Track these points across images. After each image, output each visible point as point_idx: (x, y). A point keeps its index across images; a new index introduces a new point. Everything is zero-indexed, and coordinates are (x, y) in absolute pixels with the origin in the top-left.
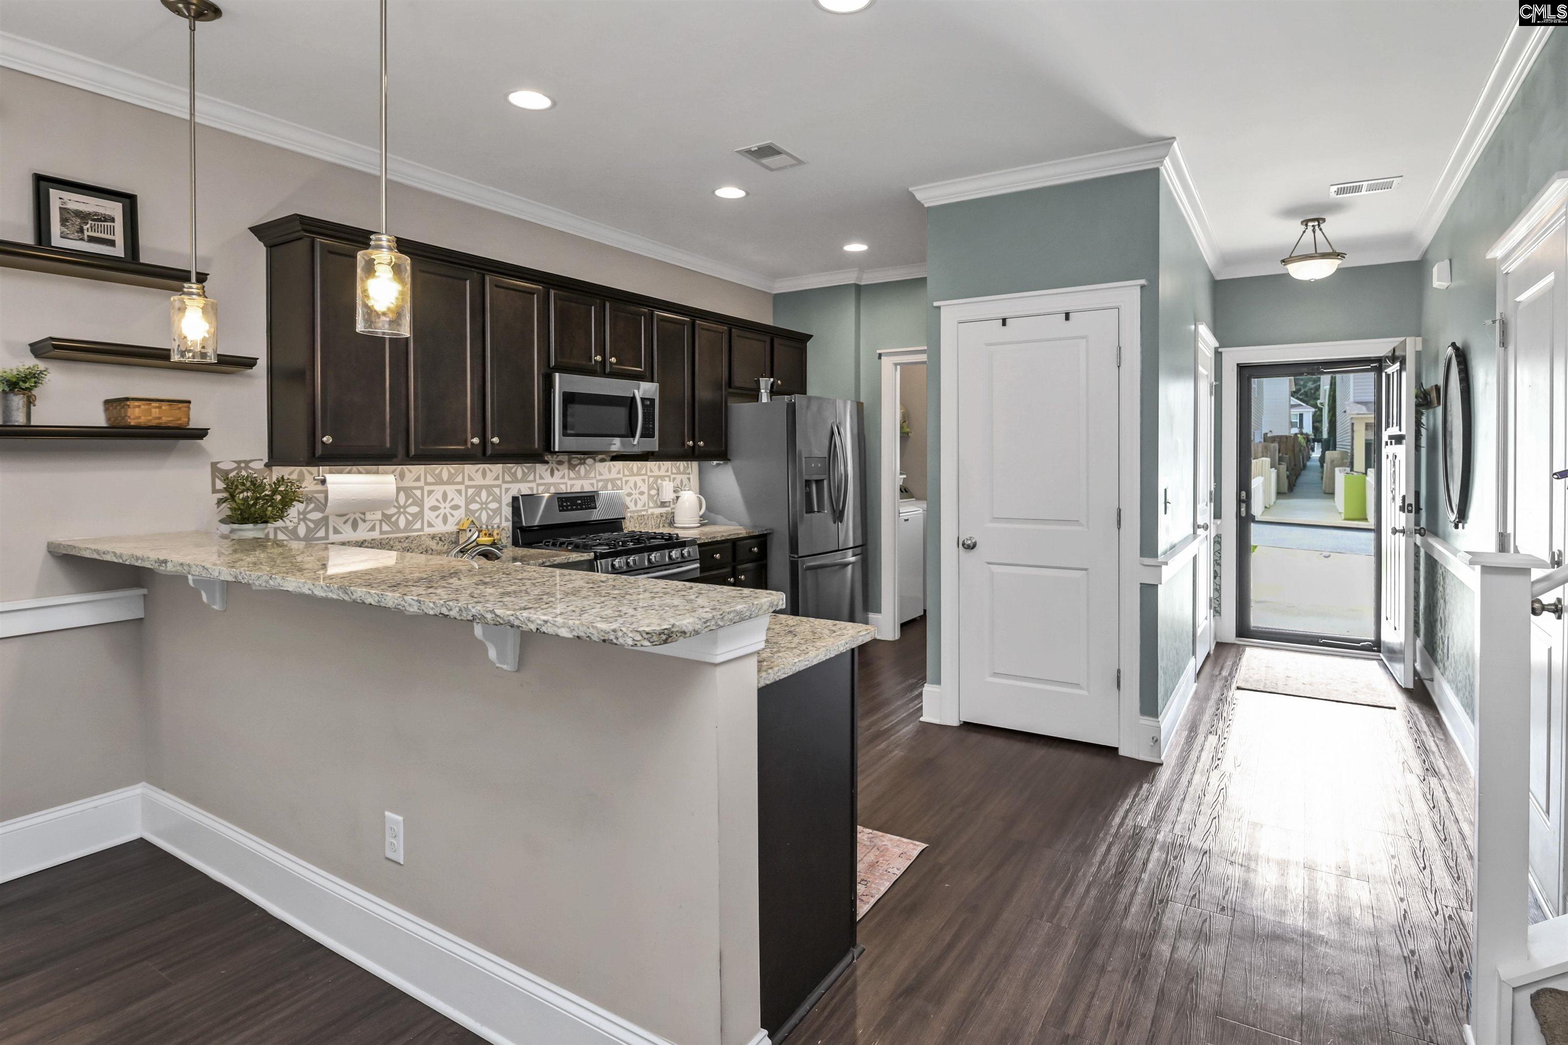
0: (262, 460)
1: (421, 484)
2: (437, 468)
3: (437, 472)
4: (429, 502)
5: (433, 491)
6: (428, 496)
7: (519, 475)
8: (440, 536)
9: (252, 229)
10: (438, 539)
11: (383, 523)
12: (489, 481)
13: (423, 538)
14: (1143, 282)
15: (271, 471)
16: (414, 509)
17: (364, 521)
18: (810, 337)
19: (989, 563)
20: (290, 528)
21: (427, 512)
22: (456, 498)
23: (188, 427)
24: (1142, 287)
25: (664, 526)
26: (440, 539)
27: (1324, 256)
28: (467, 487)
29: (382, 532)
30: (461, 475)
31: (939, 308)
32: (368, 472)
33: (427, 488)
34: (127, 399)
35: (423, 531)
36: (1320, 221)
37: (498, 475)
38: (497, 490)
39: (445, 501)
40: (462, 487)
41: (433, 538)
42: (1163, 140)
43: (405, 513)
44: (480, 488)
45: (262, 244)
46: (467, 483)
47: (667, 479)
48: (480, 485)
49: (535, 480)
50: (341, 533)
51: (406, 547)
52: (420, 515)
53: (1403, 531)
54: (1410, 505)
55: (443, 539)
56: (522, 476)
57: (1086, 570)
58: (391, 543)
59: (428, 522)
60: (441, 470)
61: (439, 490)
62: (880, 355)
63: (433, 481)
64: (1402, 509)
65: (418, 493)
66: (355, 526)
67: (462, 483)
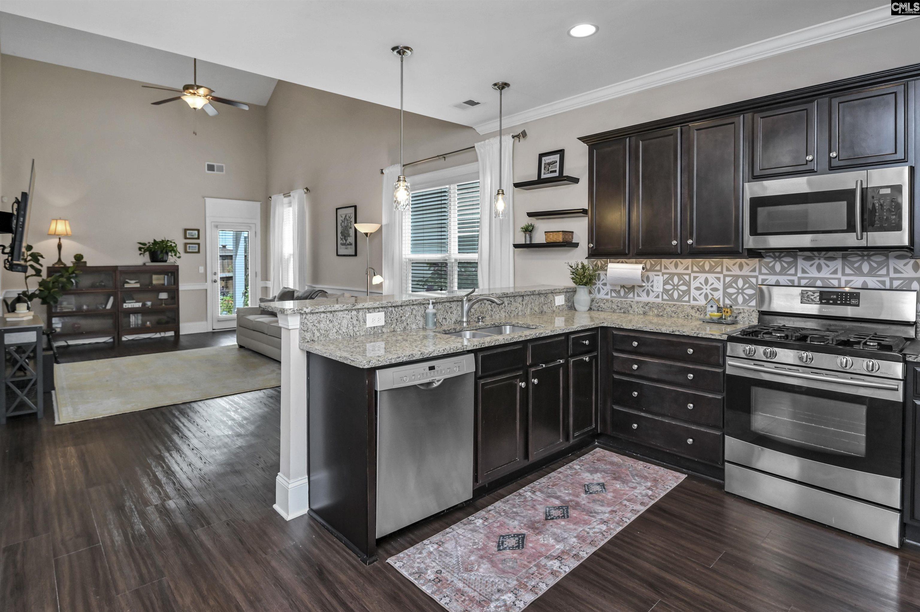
1: (689, 271)
2: (701, 261)
3: (701, 264)
4: (694, 284)
5: (698, 277)
6: (694, 280)
7: (778, 267)
8: (698, 307)
10: (696, 309)
13: (685, 307)
16: (684, 288)
17: (653, 292)
20: (617, 290)
21: (693, 291)
22: (715, 283)
23: (571, 241)
26: (698, 310)
28: (725, 276)
29: (663, 300)
30: (720, 267)
33: (693, 275)
35: (690, 303)
37: (755, 268)
38: (753, 280)
39: (706, 284)
40: (721, 276)
41: (693, 308)
43: (677, 289)
44: (737, 277)
46: (725, 272)
48: (737, 275)
49: (795, 274)
50: (641, 297)
51: (674, 311)
52: (688, 292)
55: (700, 310)
56: (781, 269)
58: (664, 306)
59: (694, 297)
60: (704, 263)
61: (702, 277)
63: (698, 270)
65: (687, 277)
66: (648, 294)
67: (721, 272)
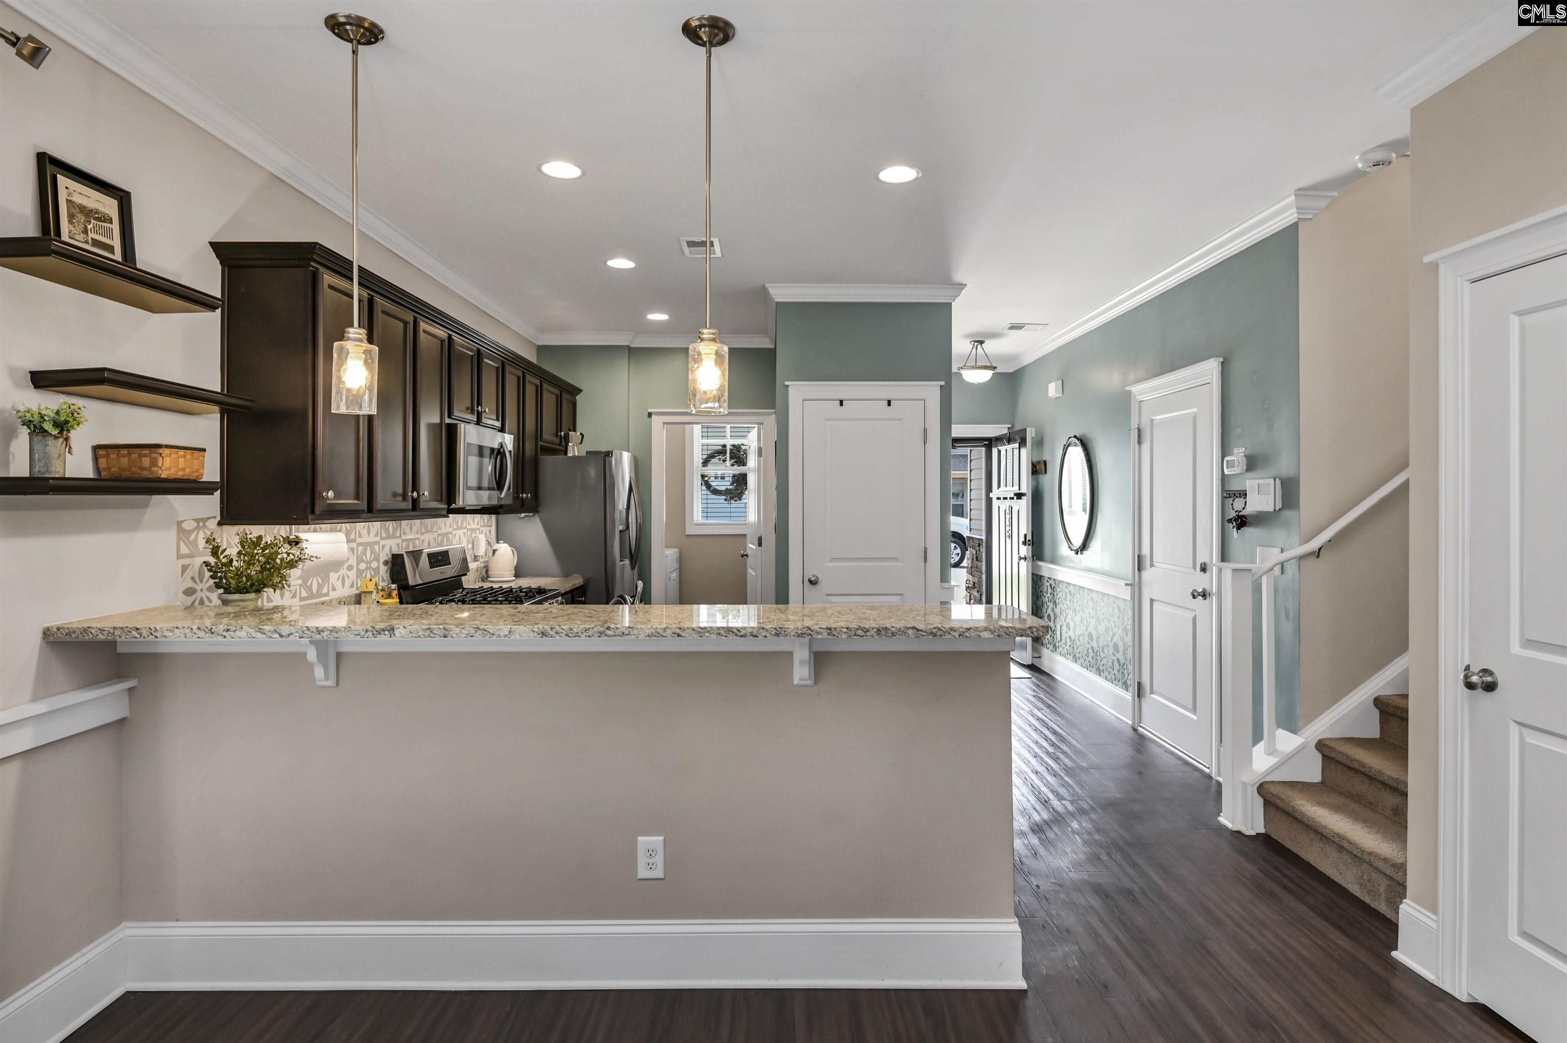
0: (215, 517)
9: (212, 244)
11: (302, 588)
12: (372, 538)
14: (943, 383)
15: (222, 530)
18: (580, 391)
19: (828, 595)
23: (202, 480)
24: (941, 387)
25: (479, 581)
27: (985, 368)
28: (358, 545)
31: (787, 386)
32: (331, 531)
34: (158, 446)
36: (981, 342)
38: (376, 547)
42: (956, 285)
44: (366, 546)
45: (218, 261)
47: (478, 532)
48: (366, 543)
49: (400, 537)
53: (1025, 559)
54: (1029, 540)
57: (901, 595)
62: (650, 415)
64: (1025, 543)
